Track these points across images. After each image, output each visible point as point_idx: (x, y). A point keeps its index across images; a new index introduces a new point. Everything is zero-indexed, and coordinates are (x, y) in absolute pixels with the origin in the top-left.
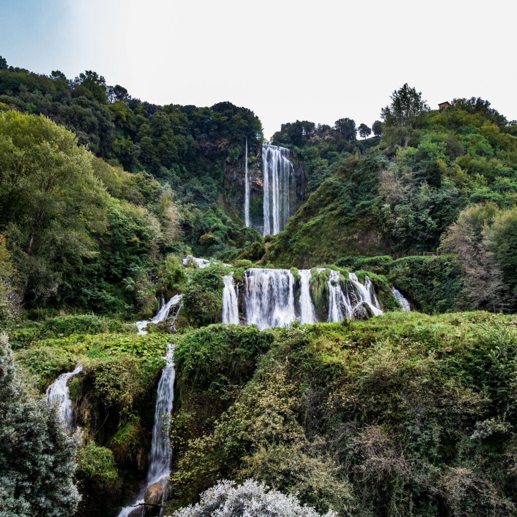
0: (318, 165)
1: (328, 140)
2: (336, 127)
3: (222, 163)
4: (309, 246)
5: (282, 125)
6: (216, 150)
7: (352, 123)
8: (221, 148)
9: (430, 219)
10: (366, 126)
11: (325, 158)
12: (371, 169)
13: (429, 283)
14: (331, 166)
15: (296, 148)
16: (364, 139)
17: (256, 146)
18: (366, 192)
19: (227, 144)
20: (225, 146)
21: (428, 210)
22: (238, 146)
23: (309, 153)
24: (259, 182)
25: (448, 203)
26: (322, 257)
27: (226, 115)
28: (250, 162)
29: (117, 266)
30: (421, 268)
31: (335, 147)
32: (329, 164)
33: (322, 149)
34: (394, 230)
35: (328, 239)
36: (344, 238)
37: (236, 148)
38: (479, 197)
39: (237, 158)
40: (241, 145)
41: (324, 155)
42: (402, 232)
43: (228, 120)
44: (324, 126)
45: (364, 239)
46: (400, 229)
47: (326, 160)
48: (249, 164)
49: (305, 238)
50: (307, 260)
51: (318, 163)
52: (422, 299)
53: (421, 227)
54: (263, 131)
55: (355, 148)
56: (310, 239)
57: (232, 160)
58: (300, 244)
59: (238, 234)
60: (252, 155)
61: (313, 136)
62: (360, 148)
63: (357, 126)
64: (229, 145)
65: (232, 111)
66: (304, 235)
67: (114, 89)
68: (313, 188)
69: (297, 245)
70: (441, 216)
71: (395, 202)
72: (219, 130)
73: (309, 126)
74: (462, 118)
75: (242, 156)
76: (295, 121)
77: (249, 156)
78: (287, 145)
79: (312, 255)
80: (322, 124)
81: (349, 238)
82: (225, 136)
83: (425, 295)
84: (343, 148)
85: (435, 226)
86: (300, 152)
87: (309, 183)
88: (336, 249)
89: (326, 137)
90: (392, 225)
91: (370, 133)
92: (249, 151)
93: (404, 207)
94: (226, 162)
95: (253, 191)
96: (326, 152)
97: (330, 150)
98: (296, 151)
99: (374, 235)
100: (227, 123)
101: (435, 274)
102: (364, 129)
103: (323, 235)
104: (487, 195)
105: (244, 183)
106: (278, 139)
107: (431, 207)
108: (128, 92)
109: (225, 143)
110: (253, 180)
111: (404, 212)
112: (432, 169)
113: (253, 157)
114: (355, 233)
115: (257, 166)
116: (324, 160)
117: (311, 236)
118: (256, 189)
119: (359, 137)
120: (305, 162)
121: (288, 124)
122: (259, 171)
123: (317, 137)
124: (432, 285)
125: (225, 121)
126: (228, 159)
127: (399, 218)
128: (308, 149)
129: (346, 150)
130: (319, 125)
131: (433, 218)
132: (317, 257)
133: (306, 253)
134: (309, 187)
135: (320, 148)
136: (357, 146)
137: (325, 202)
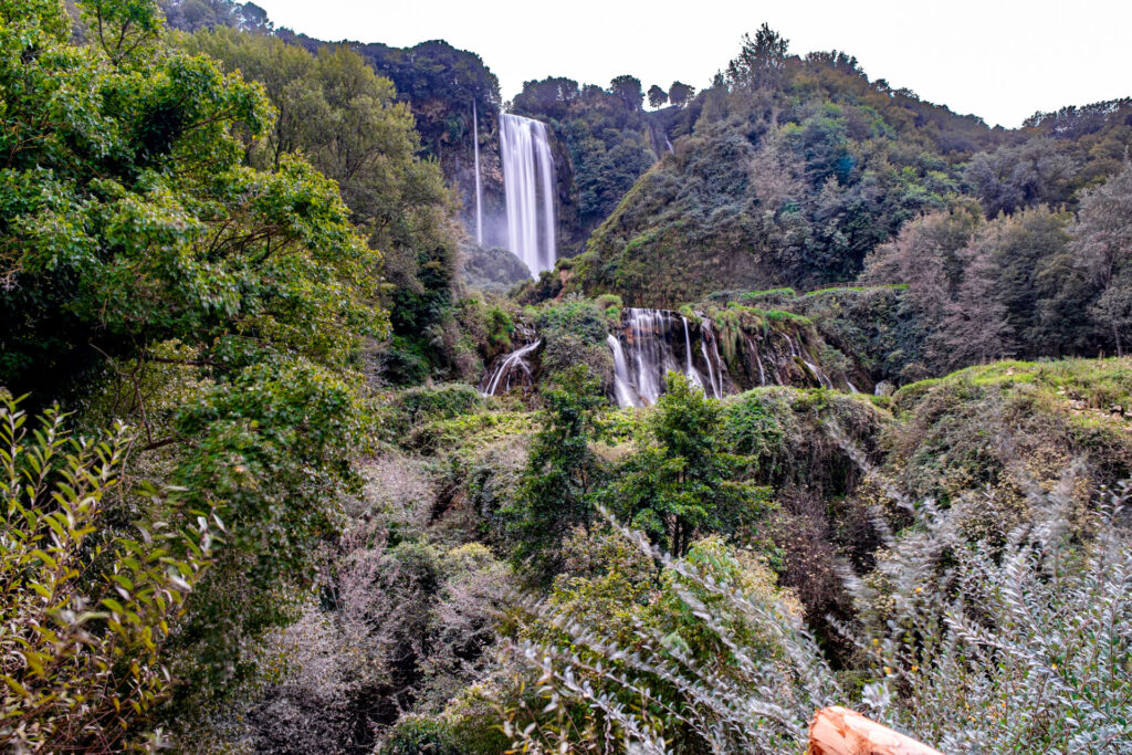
0: (589, 150)
1: (600, 110)
2: (612, 89)
3: (435, 143)
4: (641, 275)
5: (525, 83)
6: (424, 121)
7: (637, 83)
8: (431, 117)
9: (839, 233)
10: (660, 89)
11: (601, 138)
12: (723, 156)
13: (870, 326)
14: (611, 151)
15: (553, 121)
16: (656, 109)
17: (490, 117)
18: (719, 192)
19: (442, 111)
20: (438, 115)
21: (836, 220)
22: (463, 115)
23: (574, 131)
24: (497, 175)
25: (867, 210)
26: (664, 292)
27: (441, 62)
28: (482, 142)
29: (408, 307)
30: (855, 305)
31: (611, 120)
32: (608, 149)
33: (594, 124)
34: (780, 251)
35: (671, 265)
36: (698, 263)
37: (459, 119)
38: (913, 200)
39: (460, 135)
40: (466, 114)
41: (597, 133)
42: (794, 253)
43: (445, 71)
44: (593, 86)
45: (728, 264)
46: (792, 248)
47: (602, 142)
48: (481, 146)
49: (633, 262)
50: (640, 297)
51: (591, 146)
52: (860, 351)
53: (823, 246)
54: (501, 92)
55: (644, 124)
56: (643, 265)
57: (452, 137)
58: (626, 272)
59: (485, 259)
60: (485, 131)
61: (575, 103)
62: (651, 125)
63: (645, 88)
64: (445, 113)
65: (450, 55)
66: (631, 258)
67: (244, 7)
68: (583, 187)
69: (622, 274)
70: (855, 229)
71: (780, 207)
72: (429, 88)
73: (568, 85)
74: (835, 81)
75: (468, 132)
76: (546, 78)
77: (480, 132)
78: (539, 115)
79: (647, 290)
80: (589, 84)
81: (707, 263)
82: (438, 97)
83: (865, 345)
84: (623, 124)
85: (846, 244)
86: (561, 128)
87: (575, 178)
88: (686, 280)
89: (598, 106)
90: (776, 243)
91: (666, 101)
92: (480, 124)
93: (796, 215)
94: (443, 141)
95: (486, 190)
96: (600, 129)
97: (607, 125)
98: (553, 126)
99: (746, 258)
100: (443, 76)
101: (878, 314)
102: (656, 92)
103: (664, 258)
104: (925, 198)
105: (473, 177)
106: (522, 106)
107: (841, 215)
108: (269, 16)
109: (439, 110)
110: (487, 171)
111: (796, 223)
112: (833, 157)
113: (487, 135)
114: (715, 254)
115: (493, 150)
116: (600, 143)
117: (643, 261)
118: (492, 186)
119: (647, 106)
120: (568, 145)
121: (534, 82)
122: (497, 158)
123: (582, 104)
124: (875, 329)
125: (441, 73)
126: (445, 136)
127: (789, 232)
128: (573, 123)
129: (630, 127)
130: (584, 85)
131: (844, 232)
132: (655, 292)
133: (637, 287)
134: (576, 185)
135: (590, 122)
136: (646, 120)
137: (655, 208)
